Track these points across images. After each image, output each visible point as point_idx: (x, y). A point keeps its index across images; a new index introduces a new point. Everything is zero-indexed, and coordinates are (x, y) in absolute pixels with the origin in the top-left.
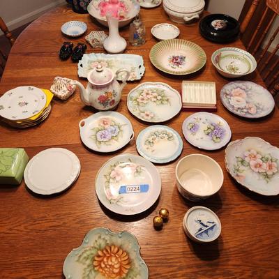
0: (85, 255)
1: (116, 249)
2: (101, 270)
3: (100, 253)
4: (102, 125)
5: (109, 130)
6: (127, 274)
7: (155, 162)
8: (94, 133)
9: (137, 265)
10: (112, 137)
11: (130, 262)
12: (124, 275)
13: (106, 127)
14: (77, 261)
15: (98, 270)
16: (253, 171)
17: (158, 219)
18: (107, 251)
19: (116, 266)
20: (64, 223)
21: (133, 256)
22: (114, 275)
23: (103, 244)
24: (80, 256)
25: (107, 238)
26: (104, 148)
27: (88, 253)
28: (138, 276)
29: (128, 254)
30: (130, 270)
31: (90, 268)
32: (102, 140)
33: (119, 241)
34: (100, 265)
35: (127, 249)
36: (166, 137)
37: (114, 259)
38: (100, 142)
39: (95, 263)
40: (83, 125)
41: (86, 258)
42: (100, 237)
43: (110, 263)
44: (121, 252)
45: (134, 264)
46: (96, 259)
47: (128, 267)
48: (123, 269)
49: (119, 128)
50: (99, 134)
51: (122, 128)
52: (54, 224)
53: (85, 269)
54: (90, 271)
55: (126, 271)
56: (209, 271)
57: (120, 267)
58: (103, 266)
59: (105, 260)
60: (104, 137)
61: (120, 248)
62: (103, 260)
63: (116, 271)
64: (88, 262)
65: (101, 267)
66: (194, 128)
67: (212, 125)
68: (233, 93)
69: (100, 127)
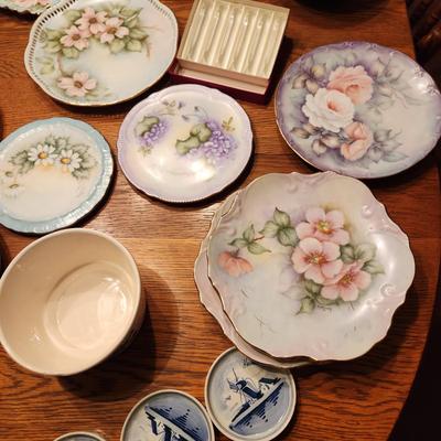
16: (291, 264)
66: (154, 129)
67: (206, 125)
68: (333, 76)
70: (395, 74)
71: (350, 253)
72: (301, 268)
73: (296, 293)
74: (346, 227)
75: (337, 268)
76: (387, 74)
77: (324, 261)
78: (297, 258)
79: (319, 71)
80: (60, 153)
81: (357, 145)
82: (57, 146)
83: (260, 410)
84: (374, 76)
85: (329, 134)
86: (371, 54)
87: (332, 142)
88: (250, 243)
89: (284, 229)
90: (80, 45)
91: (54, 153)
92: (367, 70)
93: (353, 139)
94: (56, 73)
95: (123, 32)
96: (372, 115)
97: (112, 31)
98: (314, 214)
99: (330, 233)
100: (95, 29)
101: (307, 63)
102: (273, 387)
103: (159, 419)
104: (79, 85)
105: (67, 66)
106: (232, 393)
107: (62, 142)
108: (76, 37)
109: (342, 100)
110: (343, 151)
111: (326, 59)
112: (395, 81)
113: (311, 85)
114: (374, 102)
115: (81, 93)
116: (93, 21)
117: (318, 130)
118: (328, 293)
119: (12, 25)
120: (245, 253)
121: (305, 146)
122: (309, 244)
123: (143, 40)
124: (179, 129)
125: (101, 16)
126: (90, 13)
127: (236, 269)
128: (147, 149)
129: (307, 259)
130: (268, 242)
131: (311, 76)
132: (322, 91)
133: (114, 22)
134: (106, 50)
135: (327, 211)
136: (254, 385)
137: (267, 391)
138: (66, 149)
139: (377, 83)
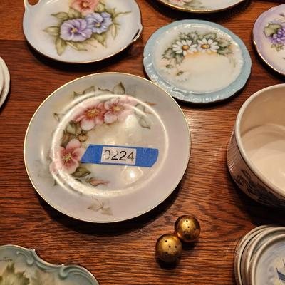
4: (77, 8)
5: (91, 20)
8: (55, 22)
10: (94, 35)
13: (85, 13)
26: (71, 55)
32: (72, 38)
36: (215, 47)
38: (65, 43)
49: (112, 17)
50: (67, 25)
51: (118, 19)
60: (77, 34)
69: (71, 13)
80: (197, 43)
82: (191, 39)
91: (192, 44)
107: (193, 35)
138: (199, 39)
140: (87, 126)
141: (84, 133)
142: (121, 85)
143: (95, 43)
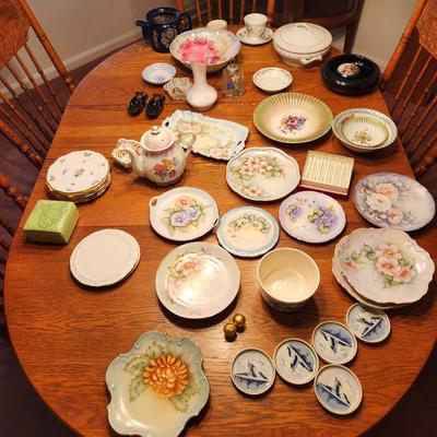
0: (134, 363)
1: (173, 360)
2: (151, 383)
3: (153, 363)
4: (179, 204)
5: (188, 212)
6: (183, 392)
7: (235, 253)
8: (168, 215)
9: (196, 382)
10: (191, 222)
11: (188, 377)
12: (180, 392)
13: (185, 207)
14: (124, 370)
15: (148, 383)
16: (376, 269)
17: (230, 327)
18: (161, 362)
19: (171, 380)
20: (114, 323)
21: (194, 369)
22: (167, 391)
23: (158, 352)
24: (128, 364)
25: (164, 345)
26: (177, 236)
27: (138, 361)
28: (197, 395)
29: (187, 367)
30: (188, 387)
31: (139, 380)
32: (178, 224)
33: (177, 350)
34: (151, 377)
35: (187, 361)
37: (169, 372)
38: (174, 228)
39: (146, 374)
40: (154, 203)
41: (136, 367)
42: (154, 343)
43: (164, 376)
44: (179, 363)
45: (194, 380)
46: (148, 369)
47: (186, 383)
48: (179, 385)
49: (201, 210)
50: (175, 216)
52: (102, 323)
53: (132, 380)
54: (139, 383)
55: (182, 388)
56: (289, 398)
57: (176, 382)
58: (155, 378)
59: (158, 371)
60: (180, 222)
61: (178, 359)
62: (155, 372)
63: (170, 386)
64: (137, 372)
65: (152, 380)
66: (295, 212)
67: (321, 209)
68: (377, 187)
69: (176, 208)
70: (408, 186)
71: (403, 262)
72: (381, 270)
73: (381, 280)
74: (399, 252)
75: (398, 270)
76: (404, 186)
77: (391, 267)
78: (378, 265)
79: (371, 186)
80: (252, 222)
81: (396, 218)
82: (249, 219)
83: (374, 330)
84: (398, 188)
85: (381, 213)
86: (395, 178)
87: (384, 217)
88: (355, 259)
89: (370, 253)
90: (250, 174)
91: (249, 222)
92: (394, 185)
93: (393, 216)
94: (241, 187)
95: (270, 168)
96: (400, 205)
97: (264, 167)
98: (383, 246)
99: (392, 254)
100: (255, 166)
101: (365, 182)
102: (378, 321)
103: (327, 335)
104: (253, 192)
105: (246, 183)
106: (360, 324)
107: (252, 217)
108: (247, 170)
109: (385, 198)
110: (390, 220)
111: (373, 180)
112: (408, 190)
113: (368, 192)
114: (400, 198)
115: (256, 195)
116: (253, 163)
117: (375, 211)
118: (396, 280)
119: (210, 164)
120: (353, 263)
121: (372, 218)
122: (383, 260)
123: (280, 171)
124: (308, 211)
125: (257, 160)
126: (251, 159)
127: (352, 270)
128: (294, 220)
129: (383, 266)
130: (363, 258)
131: (367, 187)
132: (373, 194)
133: (264, 163)
134: (263, 177)
135: (389, 245)
136: (369, 320)
137: (376, 322)
138: (254, 220)
139: (400, 190)
140: (185, 273)
141: (184, 277)
142: (203, 250)
143: (192, 226)
